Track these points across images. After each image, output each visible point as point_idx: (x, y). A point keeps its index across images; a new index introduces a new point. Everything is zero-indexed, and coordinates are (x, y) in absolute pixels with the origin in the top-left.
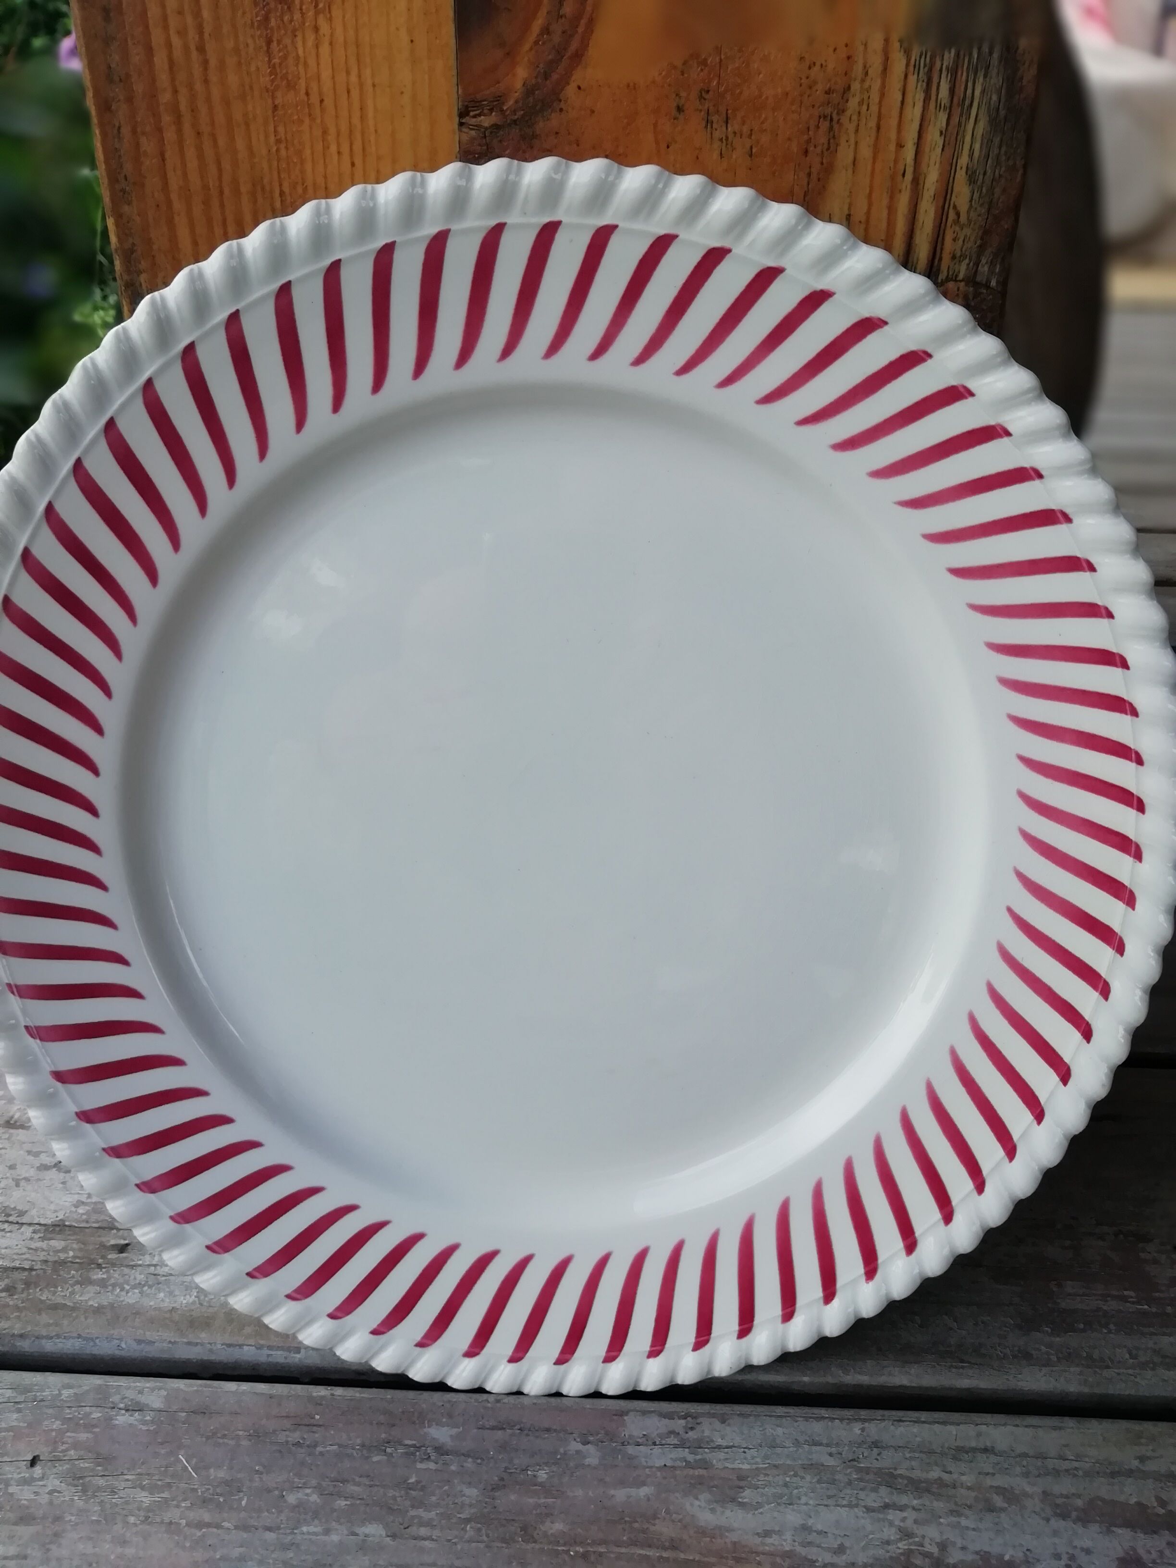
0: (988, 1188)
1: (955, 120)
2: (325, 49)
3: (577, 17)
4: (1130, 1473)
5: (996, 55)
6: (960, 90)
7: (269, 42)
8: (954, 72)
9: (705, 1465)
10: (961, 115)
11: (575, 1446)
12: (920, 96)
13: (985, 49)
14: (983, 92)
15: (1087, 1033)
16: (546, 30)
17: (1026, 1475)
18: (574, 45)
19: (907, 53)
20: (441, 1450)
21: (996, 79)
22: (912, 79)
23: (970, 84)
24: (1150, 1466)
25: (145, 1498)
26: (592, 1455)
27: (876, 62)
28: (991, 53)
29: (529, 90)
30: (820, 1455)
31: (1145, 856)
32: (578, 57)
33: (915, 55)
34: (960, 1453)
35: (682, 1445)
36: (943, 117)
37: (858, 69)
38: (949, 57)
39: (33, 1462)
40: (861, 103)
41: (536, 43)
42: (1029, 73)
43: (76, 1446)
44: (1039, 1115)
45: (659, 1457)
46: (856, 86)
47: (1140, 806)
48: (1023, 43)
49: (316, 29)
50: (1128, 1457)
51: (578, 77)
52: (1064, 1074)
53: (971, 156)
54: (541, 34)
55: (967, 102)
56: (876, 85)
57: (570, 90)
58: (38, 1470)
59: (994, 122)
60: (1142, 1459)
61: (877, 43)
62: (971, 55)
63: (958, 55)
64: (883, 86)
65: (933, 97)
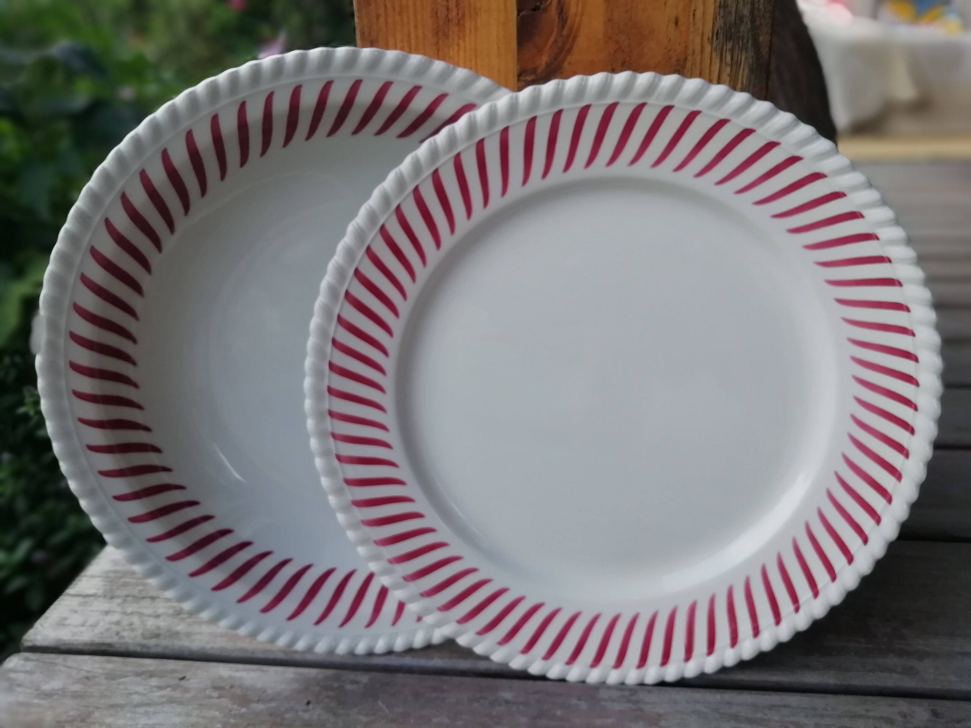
0: (801, 611)
1: (734, 70)
2: (462, 53)
3: (568, 36)
4: (861, 716)
5: (750, 44)
6: (735, 58)
7: (438, 51)
8: (732, 51)
9: (641, 710)
10: (737, 68)
11: (574, 701)
12: (718, 61)
13: (745, 41)
14: (745, 58)
15: (865, 540)
16: (556, 41)
17: (806, 716)
18: (567, 47)
19: (711, 44)
20: (507, 702)
21: (751, 53)
22: (714, 54)
23: (739, 56)
24: (871, 714)
25: (364, 719)
26: (583, 705)
27: (698, 48)
28: (748, 42)
29: (548, 65)
30: (700, 707)
31: (911, 456)
32: (569, 51)
33: (715, 44)
34: (771, 707)
35: (629, 701)
36: (728, 69)
37: (690, 51)
38: (730, 45)
39: (308, 703)
40: (692, 64)
41: (551, 47)
42: (765, 51)
43: (328, 697)
44: (834, 577)
45: (617, 707)
46: (689, 58)
47: (912, 431)
48: (761, 39)
49: (458, 45)
50: (860, 710)
51: (569, 59)
52: (850, 559)
53: (742, 83)
54: (553, 43)
55: (739, 62)
56: (699, 57)
57: (566, 65)
58: (311, 706)
59: (751, 70)
60: (867, 711)
61: (698, 40)
62: (739, 44)
63: (733, 45)
64: (702, 57)
65: (723, 61)
